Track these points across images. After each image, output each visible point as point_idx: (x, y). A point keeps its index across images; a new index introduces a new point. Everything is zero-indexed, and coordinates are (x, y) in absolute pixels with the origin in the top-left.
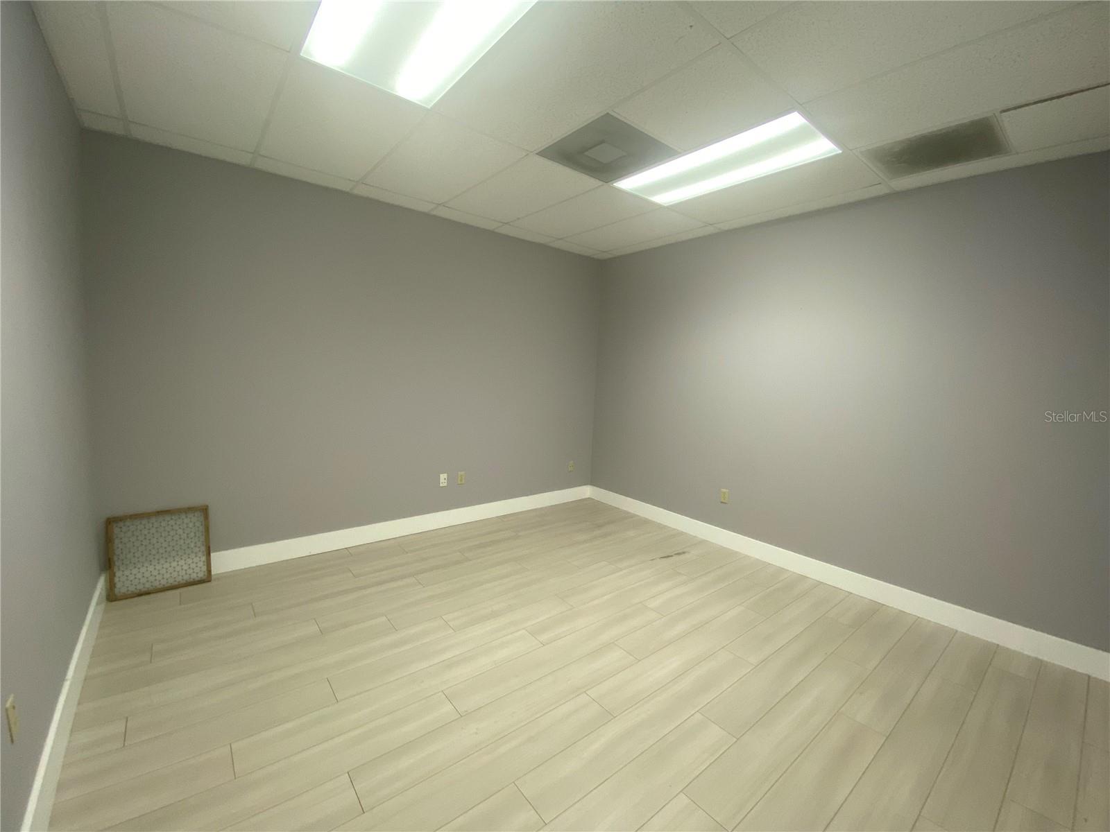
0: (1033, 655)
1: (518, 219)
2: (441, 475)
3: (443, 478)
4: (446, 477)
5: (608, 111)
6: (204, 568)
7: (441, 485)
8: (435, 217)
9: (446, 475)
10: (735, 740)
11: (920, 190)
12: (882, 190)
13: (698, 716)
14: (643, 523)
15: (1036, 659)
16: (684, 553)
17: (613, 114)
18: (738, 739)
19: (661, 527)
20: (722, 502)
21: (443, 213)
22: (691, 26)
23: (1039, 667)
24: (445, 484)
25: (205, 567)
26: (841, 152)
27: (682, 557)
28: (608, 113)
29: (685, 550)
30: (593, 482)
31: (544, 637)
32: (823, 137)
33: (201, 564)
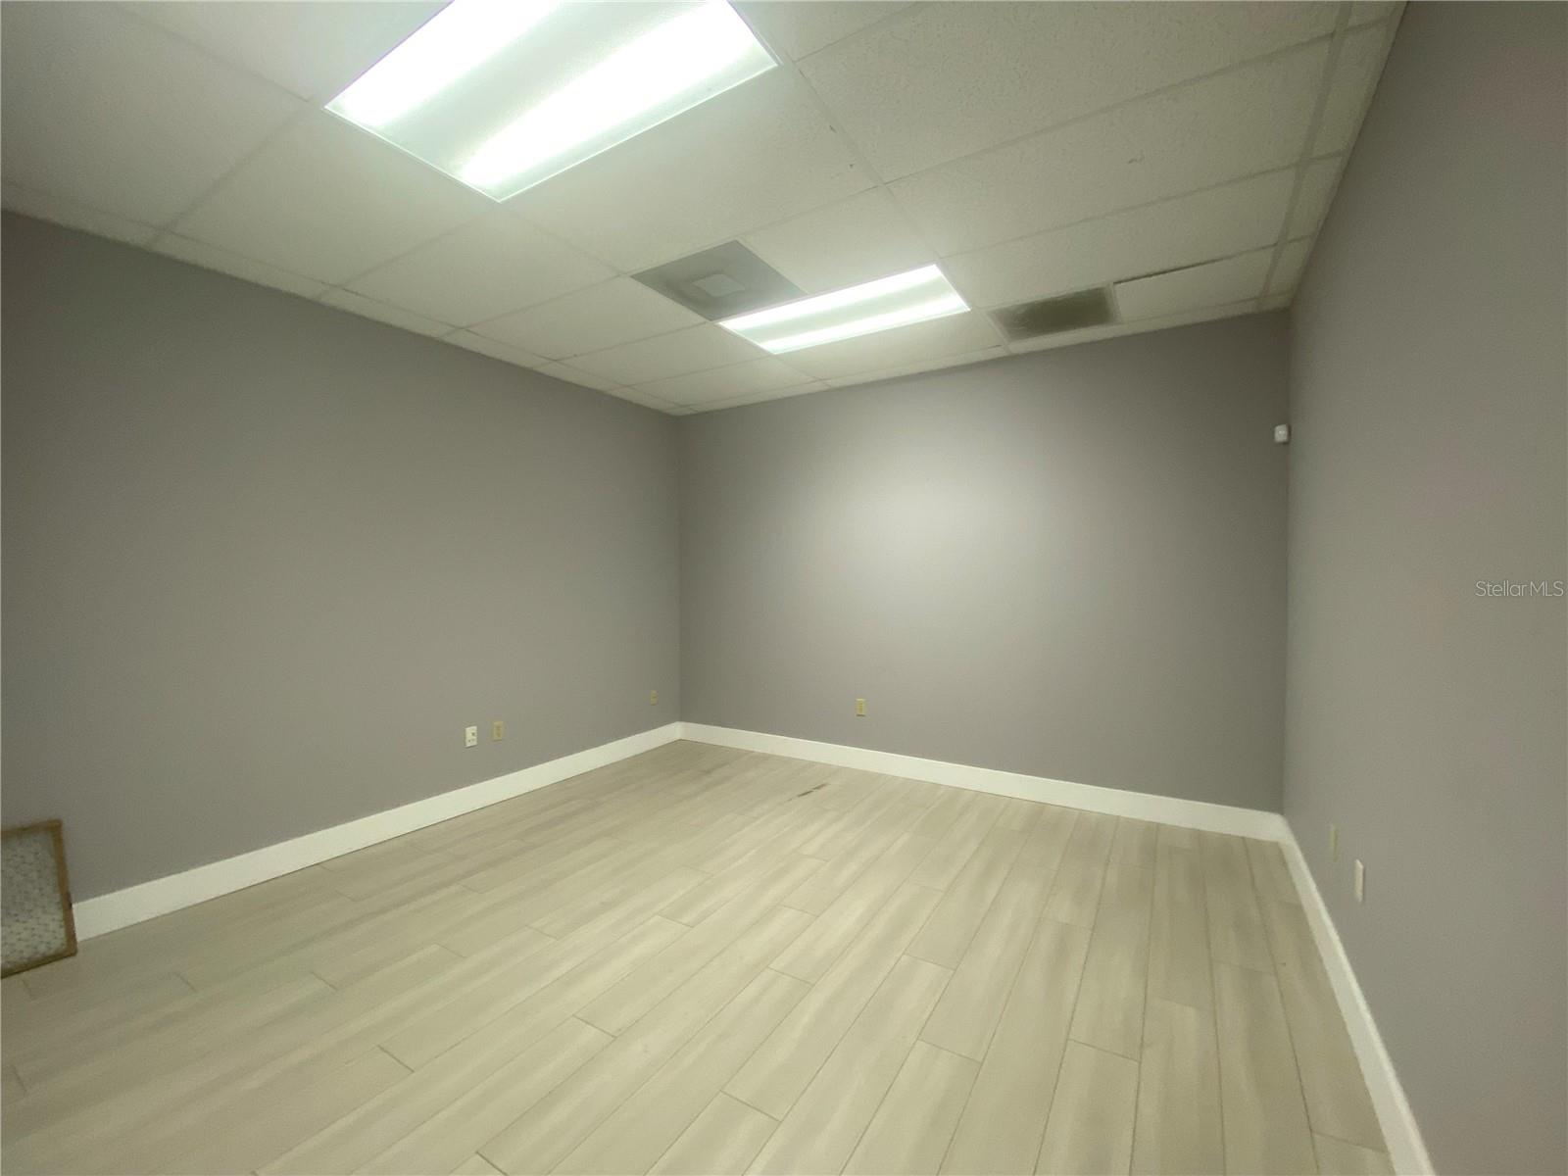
0: (1190, 826)
1: (575, 356)
2: (468, 729)
3: (471, 732)
4: (475, 732)
5: (736, 239)
6: (62, 933)
7: (468, 745)
8: (447, 345)
9: (475, 728)
10: (952, 972)
11: (1029, 356)
12: (999, 352)
13: (905, 958)
14: (764, 759)
15: (1194, 830)
16: (823, 785)
17: (741, 241)
18: (955, 970)
19: (787, 761)
20: (859, 715)
21: (464, 340)
22: (851, 165)
23: (1199, 836)
24: (475, 743)
25: (63, 930)
26: (969, 310)
27: (820, 791)
28: (737, 242)
29: (824, 782)
30: (685, 715)
31: (687, 919)
32: (956, 292)
33: (53, 926)
